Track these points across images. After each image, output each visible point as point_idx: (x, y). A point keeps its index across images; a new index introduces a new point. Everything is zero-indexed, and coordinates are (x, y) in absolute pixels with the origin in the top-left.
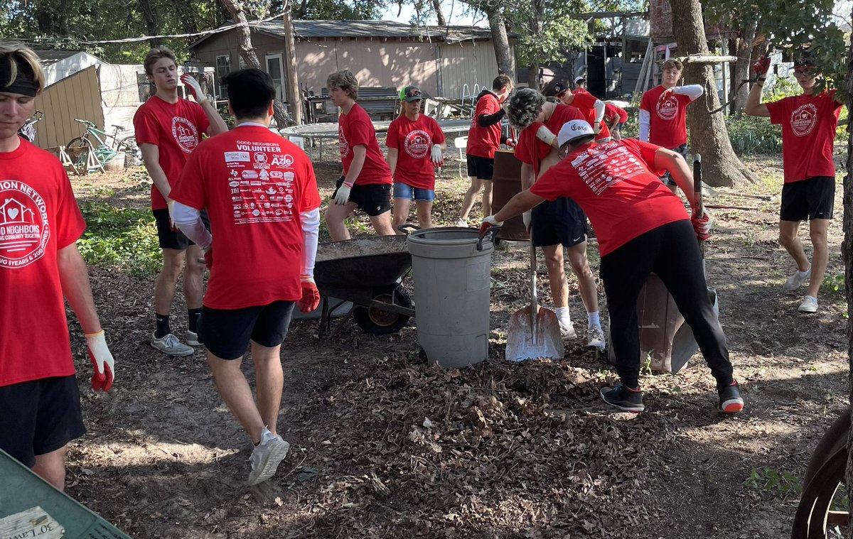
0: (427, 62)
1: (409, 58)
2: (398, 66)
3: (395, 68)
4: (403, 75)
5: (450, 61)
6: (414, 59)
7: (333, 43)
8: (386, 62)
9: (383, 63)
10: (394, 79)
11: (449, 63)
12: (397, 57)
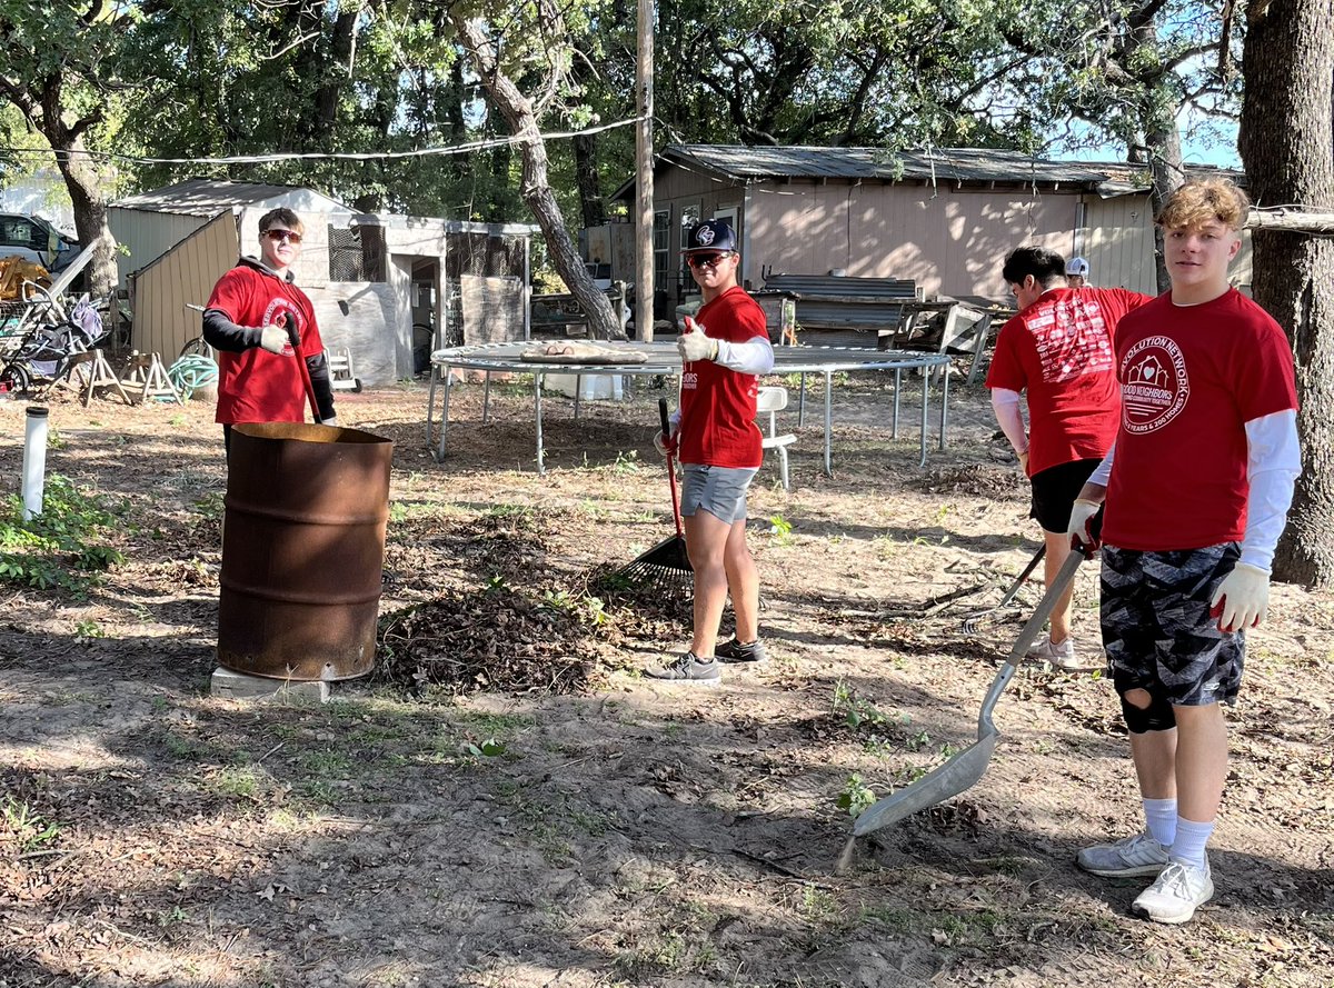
0: (1051, 235)
1: (1012, 224)
2: (984, 240)
3: (975, 244)
4: (993, 260)
5: (1107, 234)
6: (1024, 227)
7: (844, 190)
8: (957, 230)
9: (949, 234)
10: (972, 266)
11: (1104, 239)
12: (983, 221)
